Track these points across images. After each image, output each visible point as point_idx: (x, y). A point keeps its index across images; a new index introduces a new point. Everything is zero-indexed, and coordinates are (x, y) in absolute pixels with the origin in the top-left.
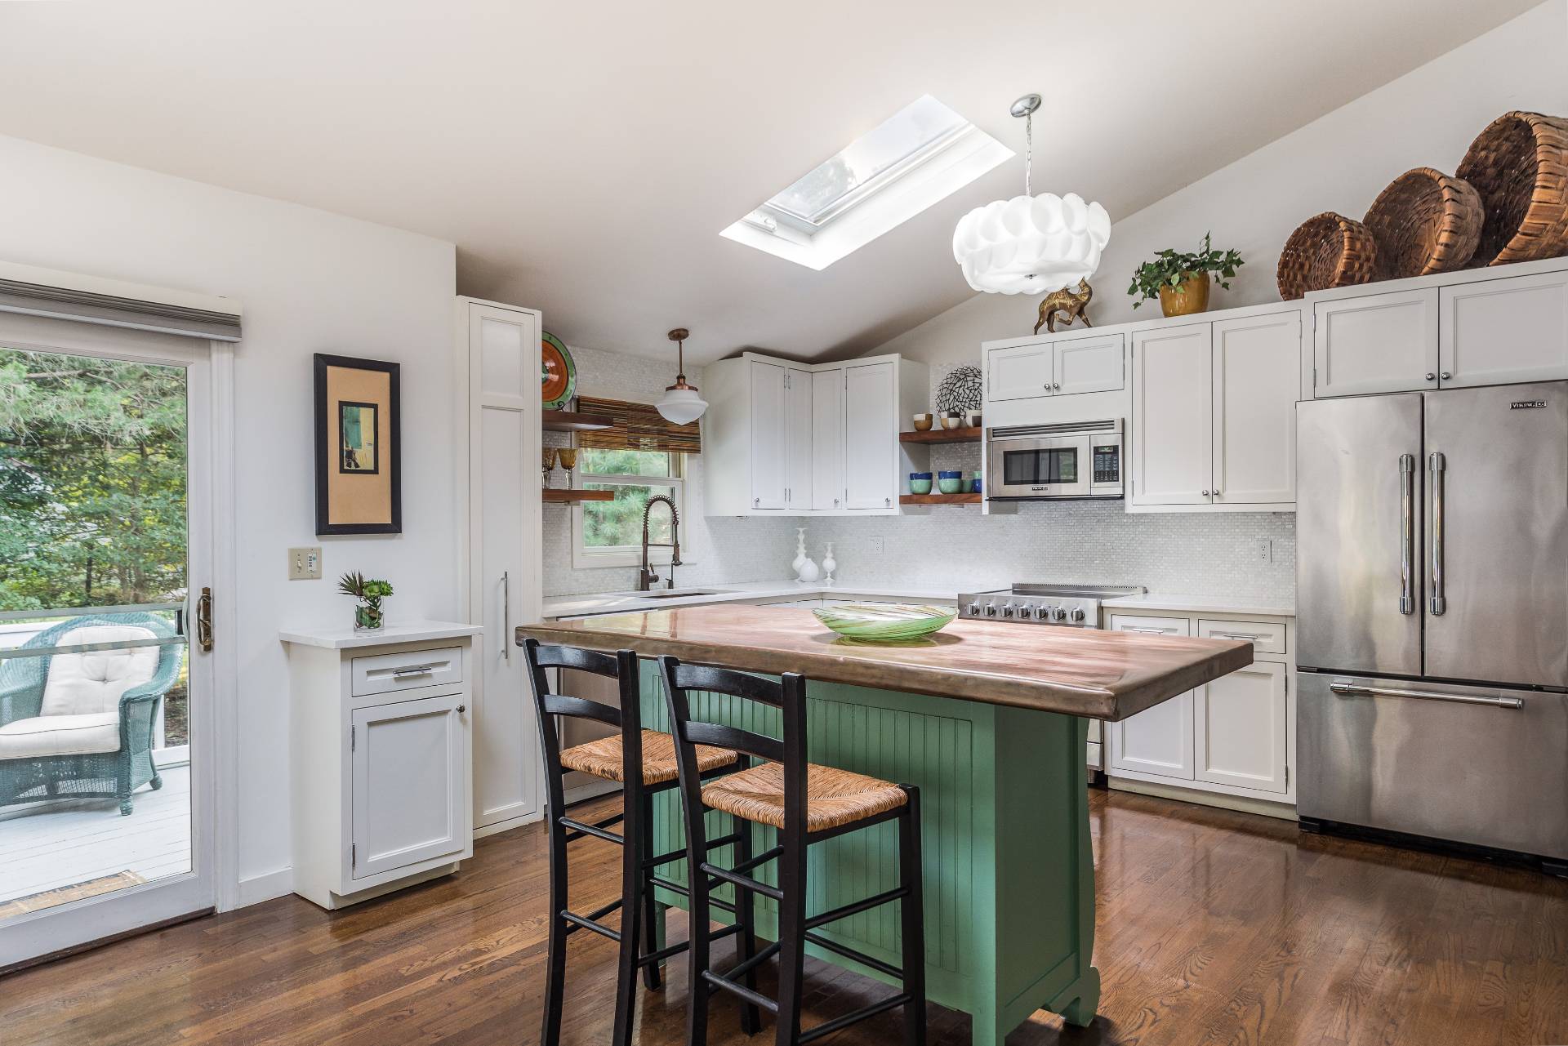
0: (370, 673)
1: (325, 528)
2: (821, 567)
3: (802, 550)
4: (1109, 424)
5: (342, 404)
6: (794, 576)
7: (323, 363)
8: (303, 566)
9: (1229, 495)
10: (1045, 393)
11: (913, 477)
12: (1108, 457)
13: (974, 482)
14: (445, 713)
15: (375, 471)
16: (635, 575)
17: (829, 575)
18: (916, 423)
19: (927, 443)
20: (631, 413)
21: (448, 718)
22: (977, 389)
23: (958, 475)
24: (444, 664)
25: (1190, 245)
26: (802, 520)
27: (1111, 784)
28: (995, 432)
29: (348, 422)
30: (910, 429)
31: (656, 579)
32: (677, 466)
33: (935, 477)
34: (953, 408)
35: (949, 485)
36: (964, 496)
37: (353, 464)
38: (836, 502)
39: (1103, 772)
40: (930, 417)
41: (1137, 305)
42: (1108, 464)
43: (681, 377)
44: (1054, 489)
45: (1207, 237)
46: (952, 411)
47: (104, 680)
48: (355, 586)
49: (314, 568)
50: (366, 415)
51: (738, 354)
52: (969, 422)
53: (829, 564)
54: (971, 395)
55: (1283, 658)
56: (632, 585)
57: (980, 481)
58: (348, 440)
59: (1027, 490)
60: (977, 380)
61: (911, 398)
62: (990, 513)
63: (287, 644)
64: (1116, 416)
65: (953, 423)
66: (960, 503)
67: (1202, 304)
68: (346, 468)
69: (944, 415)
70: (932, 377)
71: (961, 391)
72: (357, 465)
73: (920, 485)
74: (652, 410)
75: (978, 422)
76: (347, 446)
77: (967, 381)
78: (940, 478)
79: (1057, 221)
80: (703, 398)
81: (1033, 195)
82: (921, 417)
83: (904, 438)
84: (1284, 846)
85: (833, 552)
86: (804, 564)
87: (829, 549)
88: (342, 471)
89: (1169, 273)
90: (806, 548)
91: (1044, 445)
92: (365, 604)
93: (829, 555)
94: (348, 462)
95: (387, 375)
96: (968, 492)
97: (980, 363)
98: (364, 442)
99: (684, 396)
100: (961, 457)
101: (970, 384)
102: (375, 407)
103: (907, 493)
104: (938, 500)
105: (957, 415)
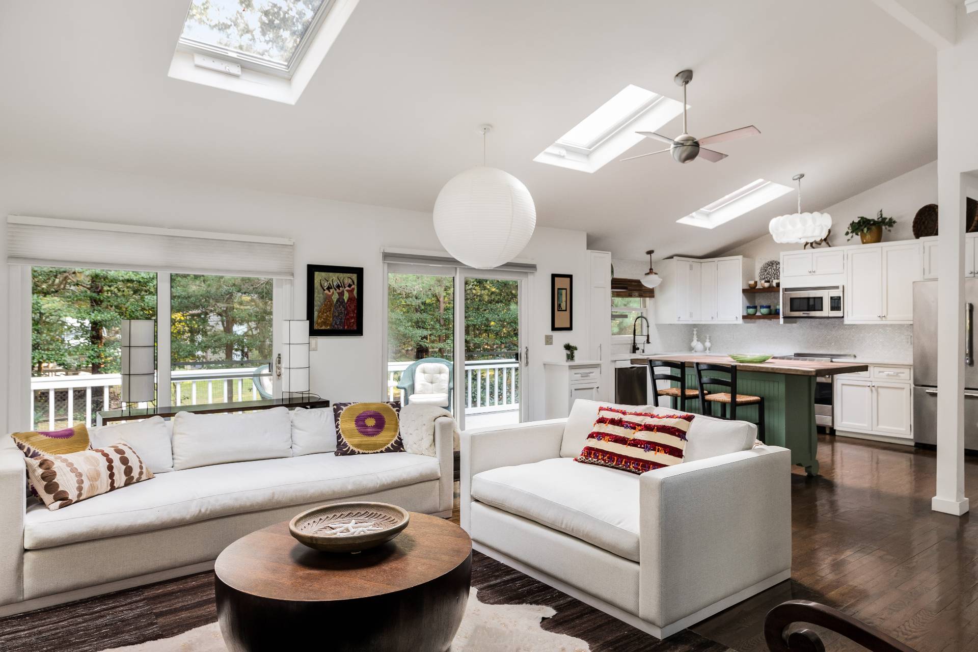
0: (575, 374)
1: (554, 328)
2: (704, 346)
3: (695, 338)
4: (837, 287)
5: (559, 289)
6: (691, 349)
7: (554, 276)
8: (549, 340)
9: (889, 317)
10: (809, 274)
11: (748, 307)
12: (836, 301)
13: (776, 310)
14: (592, 388)
15: (566, 310)
16: (630, 347)
17: (708, 349)
18: (750, 285)
19: (755, 293)
20: (629, 283)
21: (594, 389)
22: (778, 270)
23: (769, 307)
24: (593, 372)
25: (873, 215)
26: (695, 326)
27: (837, 433)
28: (786, 290)
29: (560, 295)
30: (746, 287)
31: (638, 349)
32: (644, 302)
33: (759, 308)
34: (767, 278)
35: (764, 311)
36: (771, 316)
38: (712, 318)
39: (833, 428)
40: (756, 283)
41: (848, 240)
42: (836, 304)
43: (651, 269)
44: (813, 314)
45: (881, 211)
46: (766, 279)
47: (432, 383)
48: (568, 347)
49: (551, 341)
50: (564, 291)
51: (671, 257)
52: (774, 284)
53: (708, 344)
54: (775, 272)
55: (909, 382)
56: (629, 351)
57: (779, 310)
58: (559, 301)
59: (800, 314)
60: (777, 266)
61: (747, 274)
62: (784, 323)
63: (544, 364)
64: (840, 284)
65: (767, 285)
66: (770, 319)
67: (878, 240)
69: (763, 282)
70: (756, 264)
71: (770, 270)
72: (562, 309)
73: (751, 311)
74: (638, 282)
75: (778, 285)
76: (559, 303)
77: (772, 267)
78: (761, 308)
79: (810, 222)
80: (660, 277)
81: (801, 213)
82: (752, 282)
83: (744, 291)
84: (908, 455)
85: (710, 339)
86: (695, 343)
87: (708, 337)
88: (558, 310)
89: (863, 227)
90: (697, 337)
91: (811, 296)
92: (569, 353)
93: (708, 340)
94: (559, 308)
95: (569, 279)
96: (773, 314)
97: (779, 259)
98: (563, 301)
99: (652, 276)
100: (770, 299)
101: (775, 267)
102: (566, 289)
103: (745, 314)
104: (759, 317)
105: (768, 282)
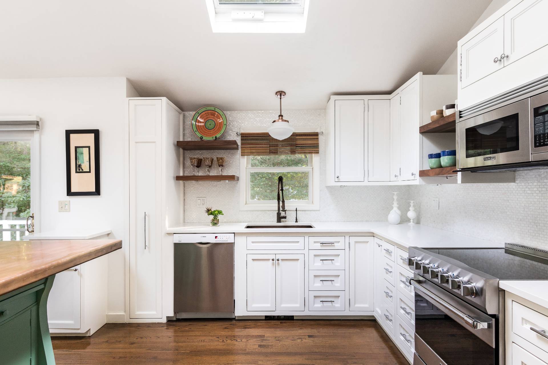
1: (70, 193)
3: (396, 205)
5: (76, 148)
7: (69, 133)
8: (63, 207)
10: (498, 67)
11: (430, 157)
15: (90, 172)
18: (432, 118)
28: (462, 113)
29: (79, 154)
31: (284, 217)
37: (81, 169)
38: (396, 176)
40: (440, 112)
43: (280, 116)
49: (67, 208)
50: (86, 150)
51: (330, 98)
53: (411, 214)
58: (79, 161)
65: (448, 113)
68: (78, 171)
69: (446, 108)
72: (82, 170)
73: (434, 162)
76: (79, 163)
82: (433, 113)
83: (421, 130)
87: (412, 205)
88: (76, 172)
90: (398, 204)
94: (79, 169)
95: (94, 135)
98: (85, 161)
102: (89, 147)
103: (426, 168)
105: (453, 106)
